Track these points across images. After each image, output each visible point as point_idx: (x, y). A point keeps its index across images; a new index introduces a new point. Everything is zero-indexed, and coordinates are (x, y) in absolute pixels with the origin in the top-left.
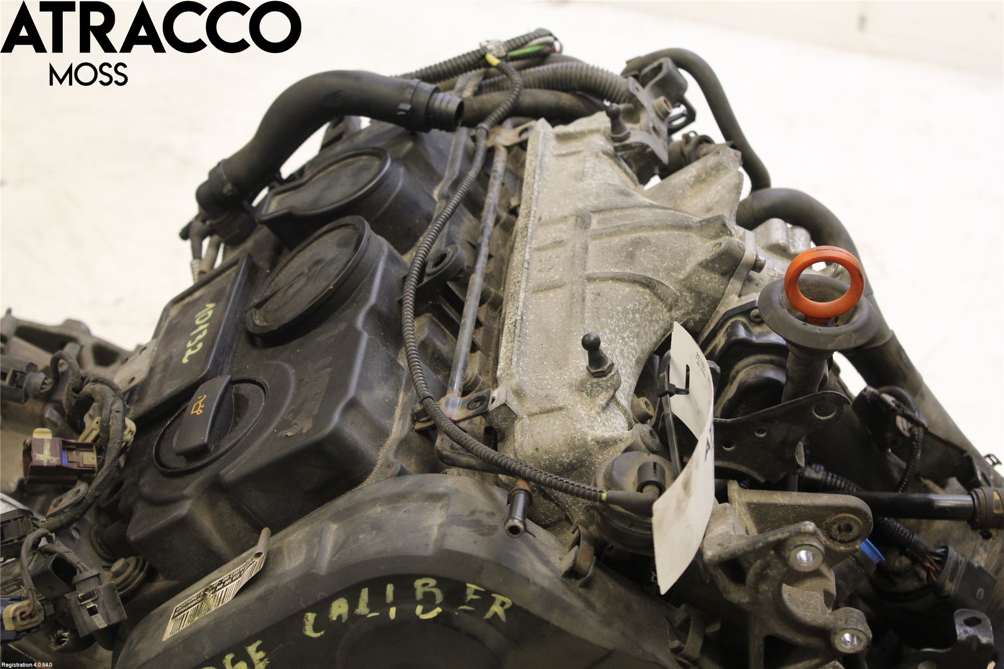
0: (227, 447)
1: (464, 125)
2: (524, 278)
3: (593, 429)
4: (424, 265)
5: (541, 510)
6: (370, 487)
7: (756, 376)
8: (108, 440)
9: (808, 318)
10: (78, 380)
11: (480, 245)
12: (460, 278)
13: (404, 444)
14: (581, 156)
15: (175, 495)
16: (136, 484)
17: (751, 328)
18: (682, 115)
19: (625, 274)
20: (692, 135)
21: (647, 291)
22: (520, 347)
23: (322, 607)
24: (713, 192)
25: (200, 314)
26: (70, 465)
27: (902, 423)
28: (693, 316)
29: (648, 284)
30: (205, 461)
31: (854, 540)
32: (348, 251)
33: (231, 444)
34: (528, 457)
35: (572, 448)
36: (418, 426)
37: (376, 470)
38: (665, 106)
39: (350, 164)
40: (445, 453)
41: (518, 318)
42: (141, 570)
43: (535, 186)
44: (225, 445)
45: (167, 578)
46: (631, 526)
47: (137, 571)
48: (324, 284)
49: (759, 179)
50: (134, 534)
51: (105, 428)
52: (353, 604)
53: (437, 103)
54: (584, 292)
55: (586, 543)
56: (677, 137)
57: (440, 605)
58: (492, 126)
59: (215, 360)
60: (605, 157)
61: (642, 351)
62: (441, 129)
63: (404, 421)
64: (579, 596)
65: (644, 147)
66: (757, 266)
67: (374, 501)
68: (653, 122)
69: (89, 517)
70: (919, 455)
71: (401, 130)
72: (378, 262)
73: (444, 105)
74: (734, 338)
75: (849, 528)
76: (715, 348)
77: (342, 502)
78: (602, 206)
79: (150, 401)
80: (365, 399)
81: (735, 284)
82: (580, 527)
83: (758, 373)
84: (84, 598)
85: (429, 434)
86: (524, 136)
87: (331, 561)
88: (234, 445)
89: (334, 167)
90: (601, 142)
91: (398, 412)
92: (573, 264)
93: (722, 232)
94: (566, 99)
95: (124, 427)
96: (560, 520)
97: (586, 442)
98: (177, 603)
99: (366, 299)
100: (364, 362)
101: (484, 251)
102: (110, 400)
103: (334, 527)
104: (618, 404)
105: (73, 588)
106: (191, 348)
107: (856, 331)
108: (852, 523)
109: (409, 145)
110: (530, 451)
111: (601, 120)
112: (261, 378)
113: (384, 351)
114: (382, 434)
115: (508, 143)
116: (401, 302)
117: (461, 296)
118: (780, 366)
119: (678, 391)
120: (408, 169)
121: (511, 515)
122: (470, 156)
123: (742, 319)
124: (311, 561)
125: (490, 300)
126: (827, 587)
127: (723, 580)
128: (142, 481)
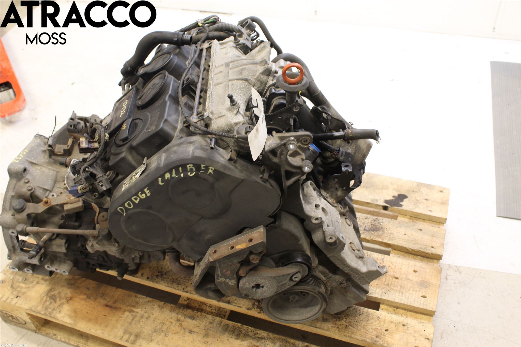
0: (133, 137)
1: (193, 44)
2: (212, 82)
3: (233, 120)
4: (183, 82)
5: (221, 144)
6: (173, 142)
7: (278, 102)
8: (101, 139)
9: (290, 84)
10: (91, 124)
11: (200, 75)
12: (194, 84)
13: (182, 130)
14: (227, 48)
15: (120, 151)
16: (110, 151)
17: (276, 89)
18: (256, 35)
19: (239, 78)
20: (259, 40)
21: (246, 82)
22: (211, 100)
23: (163, 176)
24: (263, 54)
25: (124, 104)
26: (91, 147)
27: (324, 115)
28: (260, 88)
29: (246, 80)
30: (128, 141)
31: (308, 144)
32: (162, 80)
33: (134, 136)
34: (216, 130)
35: (228, 126)
36: (185, 125)
37: (174, 138)
38: (249, 32)
39: (162, 57)
40: (192, 131)
41: (211, 93)
42: (114, 174)
43: (214, 57)
44: (133, 136)
45: (121, 175)
46: (245, 144)
47: (113, 174)
48: (156, 90)
49: (279, 51)
50: (111, 163)
51: (100, 136)
52: (171, 174)
53: (184, 37)
54: (228, 84)
55: (234, 151)
56: (255, 42)
57: (195, 172)
58: (201, 43)
59: (128, 115)
60: (233, 48)
61: (246, 99)
62: (187, 45)
63: (181, 124)
64: (233, 165)
65: (244, 44)
66: (276, 72)
67: (174, 146)
68: (246, 37)
69: (99, 161)
70: (330, 123)
71: (176, 46)
72: (171, 82)
73: (186, 38)
74: (271, 92)
75: (307, 141)
76: (267, 96)
77: (166, 148)
78: (232, 61)
79: (112, 128)
80: (170, 119)
81: (271, 78)
82: (232, 147)
83: (279, 101)
84: (99, 182)
85: (188, 127)
86: (211, 45)
87: (164, 163)
88: (135, 136)
89: (158, 58)
90: (232, 44)
91: (179, 122)
92: (225, 77)
93: (266, 64)
94: (222, 34)
95: (105, 136)
96: (227, 147)
97: (231, 123)
98: (125, 181)
99: (168, 93)
100: (168, 109)
101: (201, 77)
102: (100, 128)
103: (164, 154)
104: (240, 113)
105: (96, 180)
106: (122, 113)
107: (303, 86)
108: (307, 139)
109: (178, 50)
110: (216, 128)
111: (232, 38)
112: (141, 118)
113: (174, 106)
114: (175, 128)
115: (206, 47)
116: (178, 93)
117: (195, 89)
118: (285, 99)
119: (255, 107)
120: (178, 57)
121: (211, 144)
122: (195, 52)
123: (273, 87)
124: (159, 164)
125: (204, 90)
126: (302, 157)
127: (271, 156)
128: (112, 149)
